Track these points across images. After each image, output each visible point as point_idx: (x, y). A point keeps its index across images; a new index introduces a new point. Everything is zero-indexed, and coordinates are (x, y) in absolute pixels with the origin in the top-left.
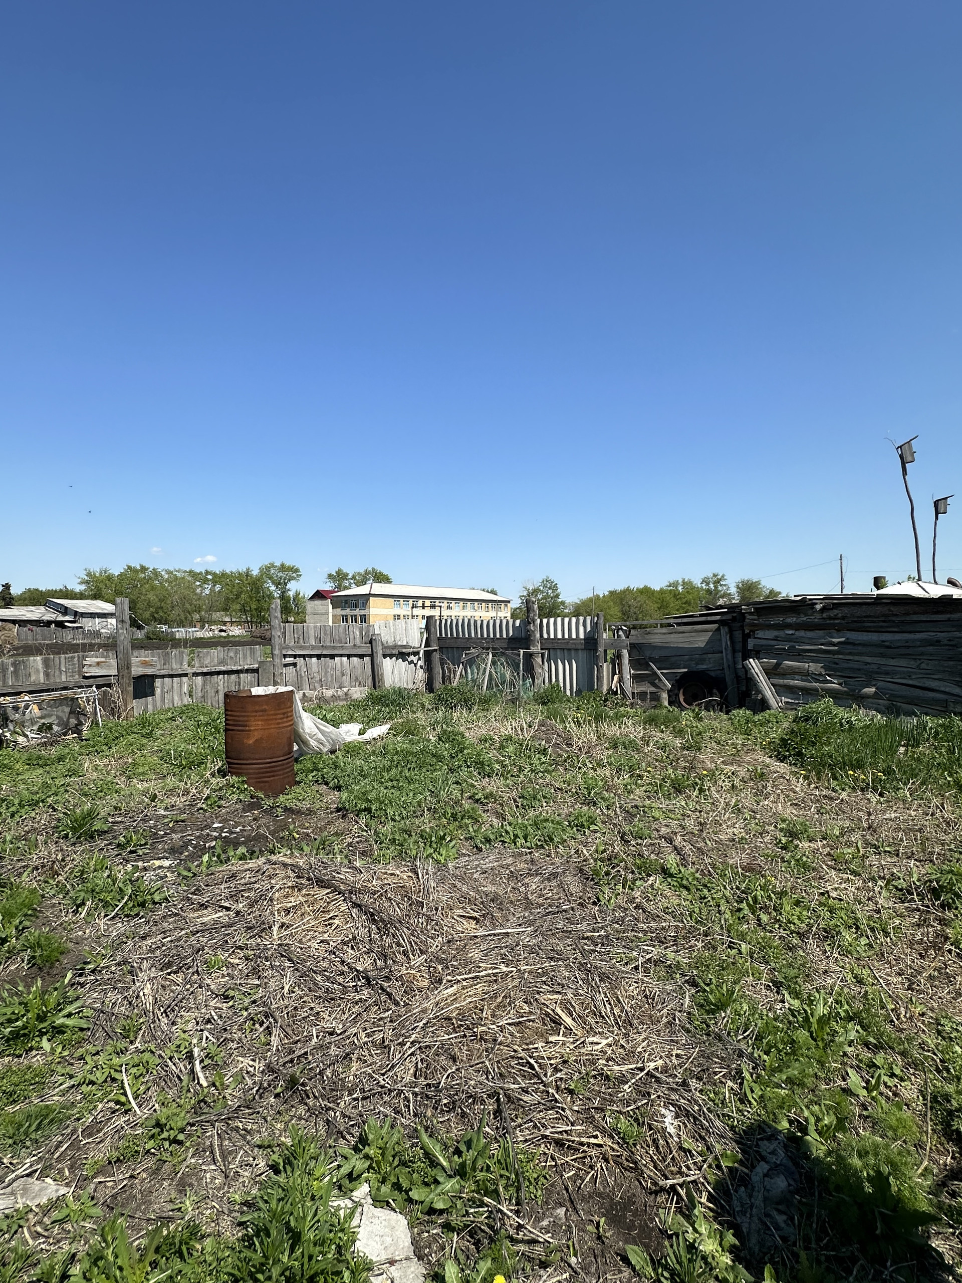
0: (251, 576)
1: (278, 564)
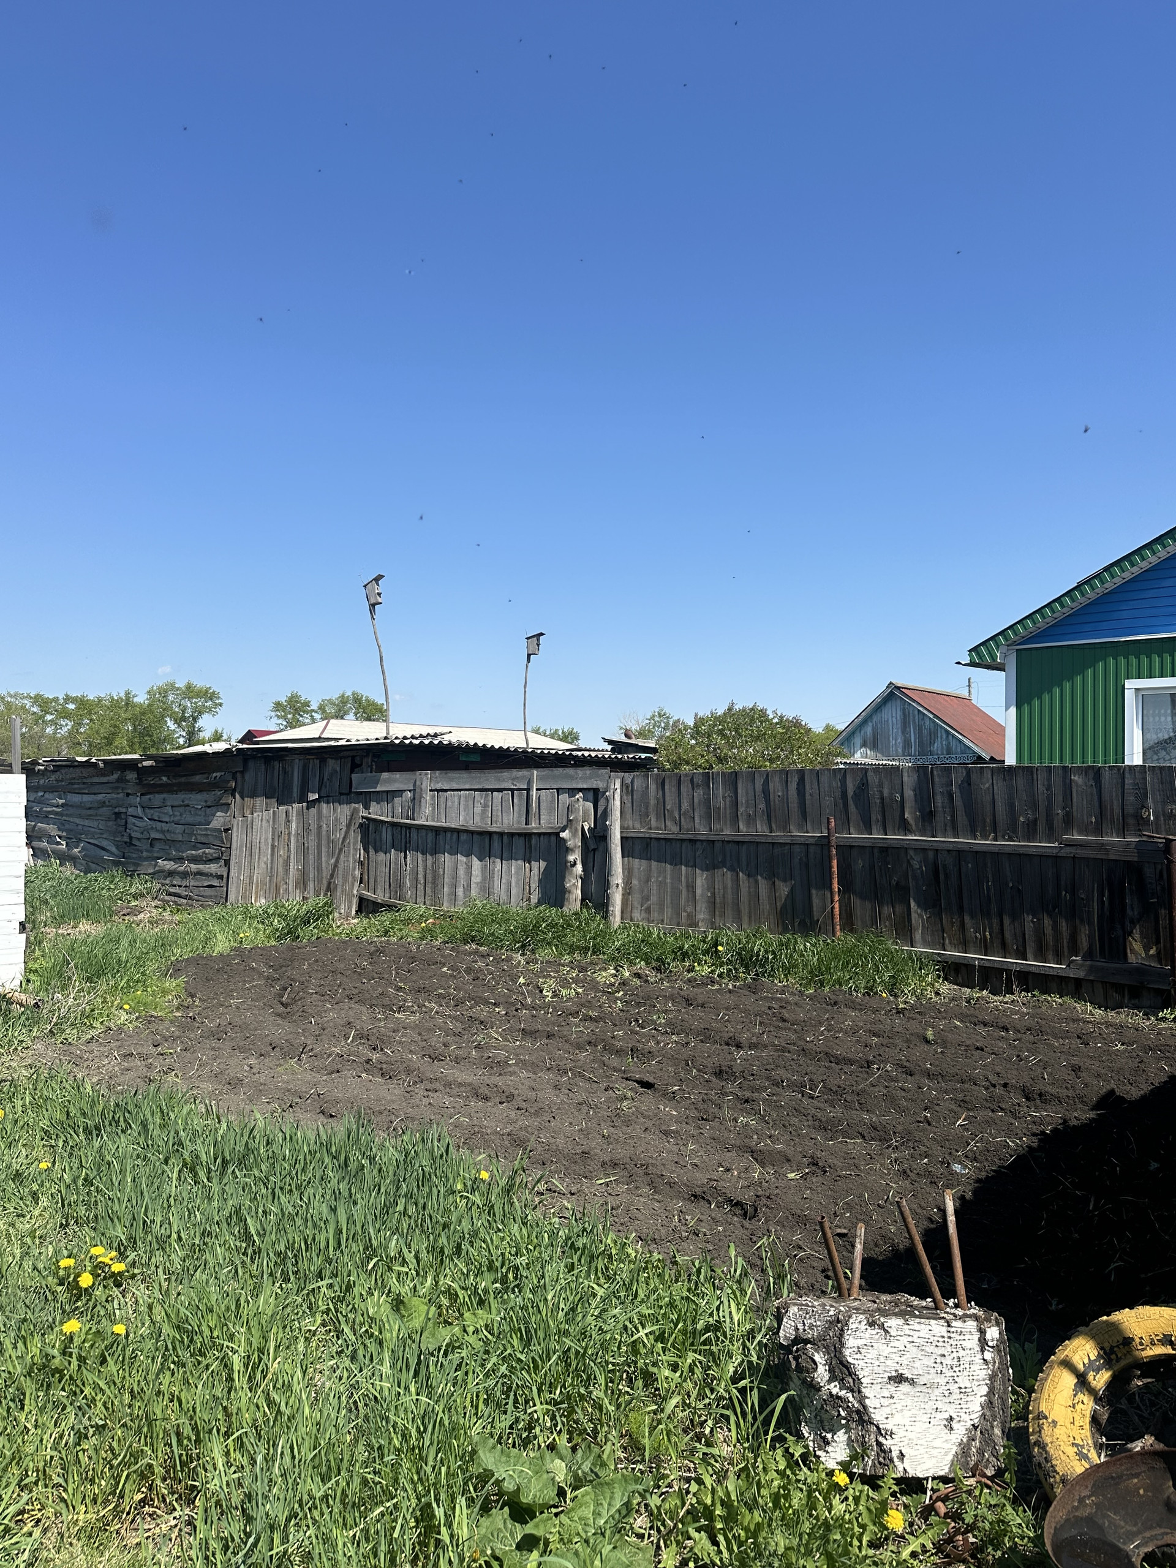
0: (134, 705)
1: (181, 684)
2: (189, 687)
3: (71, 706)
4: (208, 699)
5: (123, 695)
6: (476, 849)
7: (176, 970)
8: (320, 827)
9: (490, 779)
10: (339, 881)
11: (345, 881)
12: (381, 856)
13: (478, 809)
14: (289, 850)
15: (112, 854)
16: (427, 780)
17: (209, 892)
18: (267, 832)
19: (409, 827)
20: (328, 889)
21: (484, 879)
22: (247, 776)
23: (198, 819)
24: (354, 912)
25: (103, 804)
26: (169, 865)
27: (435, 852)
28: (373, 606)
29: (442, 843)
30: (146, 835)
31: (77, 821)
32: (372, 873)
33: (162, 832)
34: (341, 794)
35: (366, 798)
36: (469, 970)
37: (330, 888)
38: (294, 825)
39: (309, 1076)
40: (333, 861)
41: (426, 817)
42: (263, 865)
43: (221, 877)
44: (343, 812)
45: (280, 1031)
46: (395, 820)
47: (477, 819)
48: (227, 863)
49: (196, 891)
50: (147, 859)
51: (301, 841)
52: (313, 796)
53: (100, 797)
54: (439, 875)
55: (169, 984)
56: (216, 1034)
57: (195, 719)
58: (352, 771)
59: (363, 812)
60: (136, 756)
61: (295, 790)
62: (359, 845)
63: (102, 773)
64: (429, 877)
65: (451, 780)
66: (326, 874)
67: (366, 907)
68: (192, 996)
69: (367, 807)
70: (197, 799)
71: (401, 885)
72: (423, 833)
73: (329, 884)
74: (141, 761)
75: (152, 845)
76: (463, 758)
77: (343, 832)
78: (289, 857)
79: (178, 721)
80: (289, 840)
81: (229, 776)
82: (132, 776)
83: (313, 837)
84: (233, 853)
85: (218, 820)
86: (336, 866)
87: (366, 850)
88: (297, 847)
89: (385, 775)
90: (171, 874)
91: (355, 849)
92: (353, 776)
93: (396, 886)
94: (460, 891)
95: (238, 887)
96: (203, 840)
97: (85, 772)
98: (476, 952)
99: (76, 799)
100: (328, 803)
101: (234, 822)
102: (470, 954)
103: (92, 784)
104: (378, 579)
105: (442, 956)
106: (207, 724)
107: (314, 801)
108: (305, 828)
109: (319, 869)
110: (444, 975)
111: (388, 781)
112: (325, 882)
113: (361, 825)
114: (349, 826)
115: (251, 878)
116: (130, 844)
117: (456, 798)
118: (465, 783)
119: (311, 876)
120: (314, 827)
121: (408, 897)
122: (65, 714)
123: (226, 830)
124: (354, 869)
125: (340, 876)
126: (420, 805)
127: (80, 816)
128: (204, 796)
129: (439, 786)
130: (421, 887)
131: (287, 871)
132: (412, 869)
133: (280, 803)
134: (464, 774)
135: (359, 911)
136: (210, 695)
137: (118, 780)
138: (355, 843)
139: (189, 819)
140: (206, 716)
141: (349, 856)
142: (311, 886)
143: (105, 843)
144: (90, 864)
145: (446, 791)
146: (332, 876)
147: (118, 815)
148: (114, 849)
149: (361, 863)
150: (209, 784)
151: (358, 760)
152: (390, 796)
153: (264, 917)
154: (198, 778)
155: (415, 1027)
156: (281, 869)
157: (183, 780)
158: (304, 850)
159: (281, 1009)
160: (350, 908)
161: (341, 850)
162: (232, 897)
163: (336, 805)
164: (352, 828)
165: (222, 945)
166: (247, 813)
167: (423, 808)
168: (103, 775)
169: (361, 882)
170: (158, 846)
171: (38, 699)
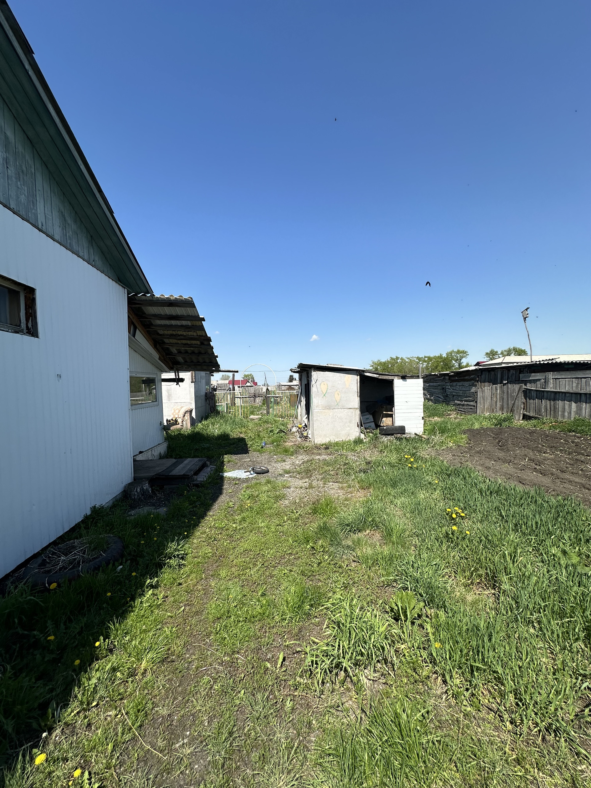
0: (442, 357)
1: (456, 350)
2: (458, 351)
3: (426, 359)
4: (464, 353)
5: (439, 355)
6: (573, 399)
7: (464, 432)
8: (508, 392)
9: (580, 374)
10: (515, 409)
11: (518, 408)
12: (532, 401)
13: (574, 385)
14: (497, 398)
15: (442, 399)
16: (551, 375)
17: (471, 410)
18: (489, 393)
19: (543, 391)
20: (511, 411)
21: (577, 410)
22: (482, 376)
23: (467, 389)
24: (521, 419)
25: (439, 385)
26: (459, 402)
27: (554, 400)
28: (525, 318)
29: (558, 397)
30: (451, 394)
31: (432, 390)
32: (528, 407)
33: (456, 393)
34: (516, 381)
35: (525, 383)
36: (573, 442)
37: (512, 411)
38: (498, 391)
39: (514, 470)
40: (513, 402)
41: (550, 388)
42: (488, 403)
43: (474, 406)
44: (516, 387)
45: (501, 454)
46: (537, 389)
47: (574, 389)
48: (476, 402)
49: (467, 410)
50: (452, 400)
51: (501, 396)
52: (505, 382)
53: (438, 384)
54: (557, 408)
55: (464, 436)
56: (479, 452)
57: (461, 360)
58: (520, 373)
59: (524, 387)
60: (448, 372)
61: (499, 380)
62: (523, 397)
63: (439, 377)
64: (552, 408)
65: (562, 375)
66: (510, 406)
67: (525, 417)
68: (470, 440)
69: (526, 385)
70: (466, 384)
71: (540, 410)
72: (550, 393)
73: (512, 409)
74: (450, 373)
75: (453, 397)
76: (566, 367)
77: (517, 393)
78: (497, 401)
79: (456, 361)
80: (497, 395)
81: (476, 377)
82: (447, 377)
83: (505, 394)
84: (478, 399)
85: (473, 389)
86: (514, 404)
87: (526, 399)
88: (500, 398)
89: (533, 374)
90: (459, 405)
91: (521, 399)
92: (520, 375)
93: (539, 411)
94: (566, 414)
95: (480, 409)
96: (469, 395)
97: (434, 377)
98: (575, 436)
99: (432, 384)
100: (511, 384)
101: (478, 390)
102: (572, 436)
103: (436, 380)
104: (527, 310)
105: (560, 436)
106: (464, 361)
107: (506, 383)
108: (503, 392)
109: (508, 404)
110: (562, 443)
111: (535, 376)
112: (510, 409)
113: (523, 391)
114: (519, 391)
115: (484, 406)
116: (447, 396)
117: (564, 381)
118: (568, 376)
119: (505, 407)
120: (505, 391)
121: (543, 415)
122: (425, 361)
123: (476, 393)
124: (521, 405)
125: (516, 407)
126: (548, 384)
127: (433, 389)
128: (469, 383)
129: (556, 377)
130: (548, 412)
131: (496, 405)
132: (545, 406)
133: (493, 384)
134: (568, 373)
135: (523, 418)
136: (464, 352)
137: (443, 379)
138: (521, 397)
139: (464, 389)
140: (464, 359)
141: (519, 401)
142: (505, 410)
143: (440, 396)
144: (436, 402)
145: (559, 379)
146: (513, 407)
147: (443, 388)
148: (442, 398)
149: (524, 403)
150: (470, 379)
151: (522, 370)
152: (535, 381)
153: (490, 419)
154: (466, 377)
155: (552, 459)
156: (494, 405)
157: (462, 378)
158: (502, 399)
159: (500, 447)
160: (520, 417)
161: (516, 399)
162: (478, 412)
163: (514, 384)
164: (520, 392)
165: (477, 426)
166: (483, 387)
167: (549, 385)
168: (439, 378)
169: (524, 409)
170: (455, 397)
171: (418, 358)
